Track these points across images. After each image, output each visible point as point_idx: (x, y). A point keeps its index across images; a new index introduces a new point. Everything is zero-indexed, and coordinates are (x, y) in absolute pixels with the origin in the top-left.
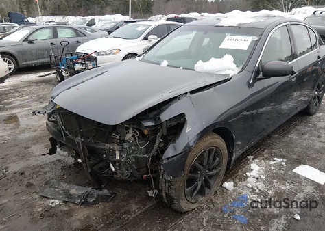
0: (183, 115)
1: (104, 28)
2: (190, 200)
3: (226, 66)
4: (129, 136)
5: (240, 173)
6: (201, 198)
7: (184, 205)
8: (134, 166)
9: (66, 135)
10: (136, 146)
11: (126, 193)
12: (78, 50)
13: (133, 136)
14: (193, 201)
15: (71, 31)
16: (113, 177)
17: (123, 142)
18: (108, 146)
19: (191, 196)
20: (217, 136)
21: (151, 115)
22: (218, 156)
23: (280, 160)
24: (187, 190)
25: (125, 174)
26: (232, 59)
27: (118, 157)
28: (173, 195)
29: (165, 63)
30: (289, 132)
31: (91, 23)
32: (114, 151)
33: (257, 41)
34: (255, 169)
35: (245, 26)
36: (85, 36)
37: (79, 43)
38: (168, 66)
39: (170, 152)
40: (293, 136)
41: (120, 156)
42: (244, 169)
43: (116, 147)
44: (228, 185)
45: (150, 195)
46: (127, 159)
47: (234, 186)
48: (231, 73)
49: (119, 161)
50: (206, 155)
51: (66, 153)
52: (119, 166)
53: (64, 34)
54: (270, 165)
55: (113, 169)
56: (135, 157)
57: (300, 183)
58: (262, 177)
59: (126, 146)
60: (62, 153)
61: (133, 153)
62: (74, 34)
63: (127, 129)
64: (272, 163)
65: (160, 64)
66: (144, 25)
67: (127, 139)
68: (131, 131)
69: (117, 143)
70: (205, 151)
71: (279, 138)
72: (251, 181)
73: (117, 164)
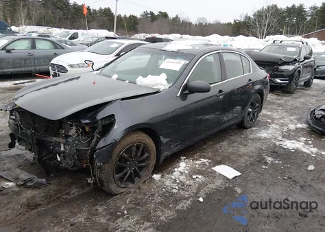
0: (113, 116)
1: (86, 42)
2: (120, 185)
3: (160, 82)
4: (73, 131)
5: (170, 169)
6: (131, 185)
7: (113, 187)
8: (76, 156)
9: (22, 129)
10: (79, 141)
11: (70, 180)
12: (53, 61)
13: (77, 132)
14: (123, 186)
15: (49, 43)
16: (58, 166)
17: (67, 136)
18: (54, 139)
19: (121, 182)
20: (144, 135)
21: (90, 115)
22: (147, 151)
23: (205, 160)
24: (117, 176)
25: (68, 164)
26: (166, 77)
27: (62, 149)
28: (103, 178)
29: (115, 76)
30: (223, 141)
31: (74, 37)
32: (60, 143)
33: (188, 64)
34: (183, 166)
35: (182, 52)
36: (63, 48)
37: (56, 55)
38: (117, 79)
39: (101, 144)
40: (224, 143)
41: (64, 148)
42: (174, 166)
43: (61, 140)
44: (156, 177)
45: (89, 181)
46: (70, 151)
47: (162, 177)
48: (162, 88)
49: (64, 152)
50: (134, 149)
51: (23, 148)
52: (64, 157)
53: (43, 46)
54: (196, 164)
55: (59, 159)
56: (76, 149)
57: (214, 177)
58: (186, 172)
59: (70, 140)
60: (20, 147)
61: (76, 146)
62: (52, 46)
63: (71, 125)
64: (198, 162)
65: (110, 77)
66: (118, 43)
67: (70, 133)
68: (74, 128)
69: (62, 137)
70: (133, 146)
71: (212, 145)
72: (176, 174)
73: (62, 155)
